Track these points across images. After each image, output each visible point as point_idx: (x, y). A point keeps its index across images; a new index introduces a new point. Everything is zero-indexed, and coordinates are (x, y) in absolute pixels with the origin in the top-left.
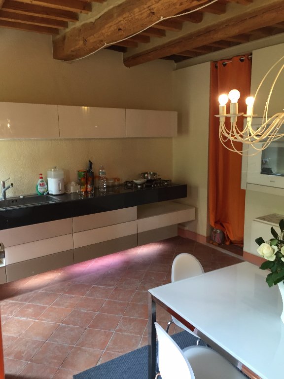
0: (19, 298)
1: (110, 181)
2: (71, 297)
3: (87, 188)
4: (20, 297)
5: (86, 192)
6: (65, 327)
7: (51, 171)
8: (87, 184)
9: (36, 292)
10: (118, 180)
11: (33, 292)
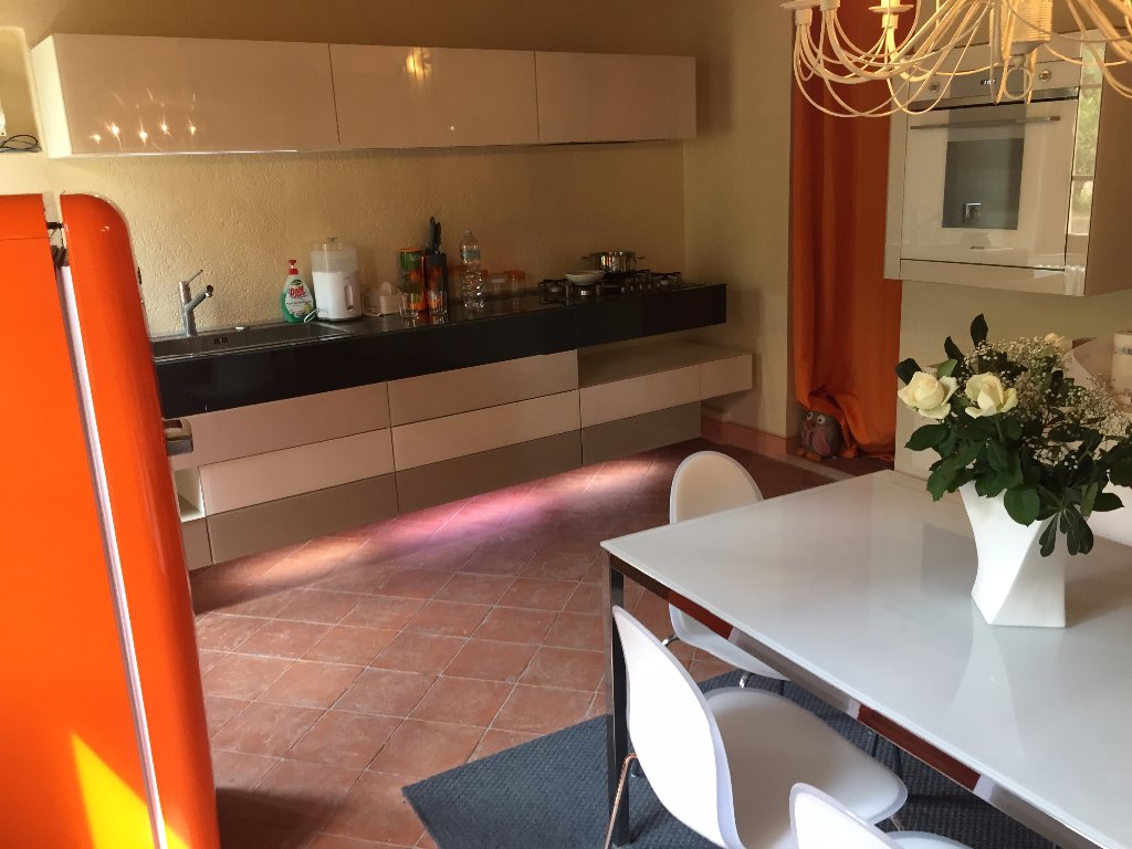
0: (249, 606)
1: (496, 281)
2: (394, 603)
3: (427, 300)
4: (252, 604)
5: (426, 311)
6: (378, 675)
7: (321, 249)
8: (427, 288)
9: (297, 592)
10: (521, 276)
11: (288, 593)
